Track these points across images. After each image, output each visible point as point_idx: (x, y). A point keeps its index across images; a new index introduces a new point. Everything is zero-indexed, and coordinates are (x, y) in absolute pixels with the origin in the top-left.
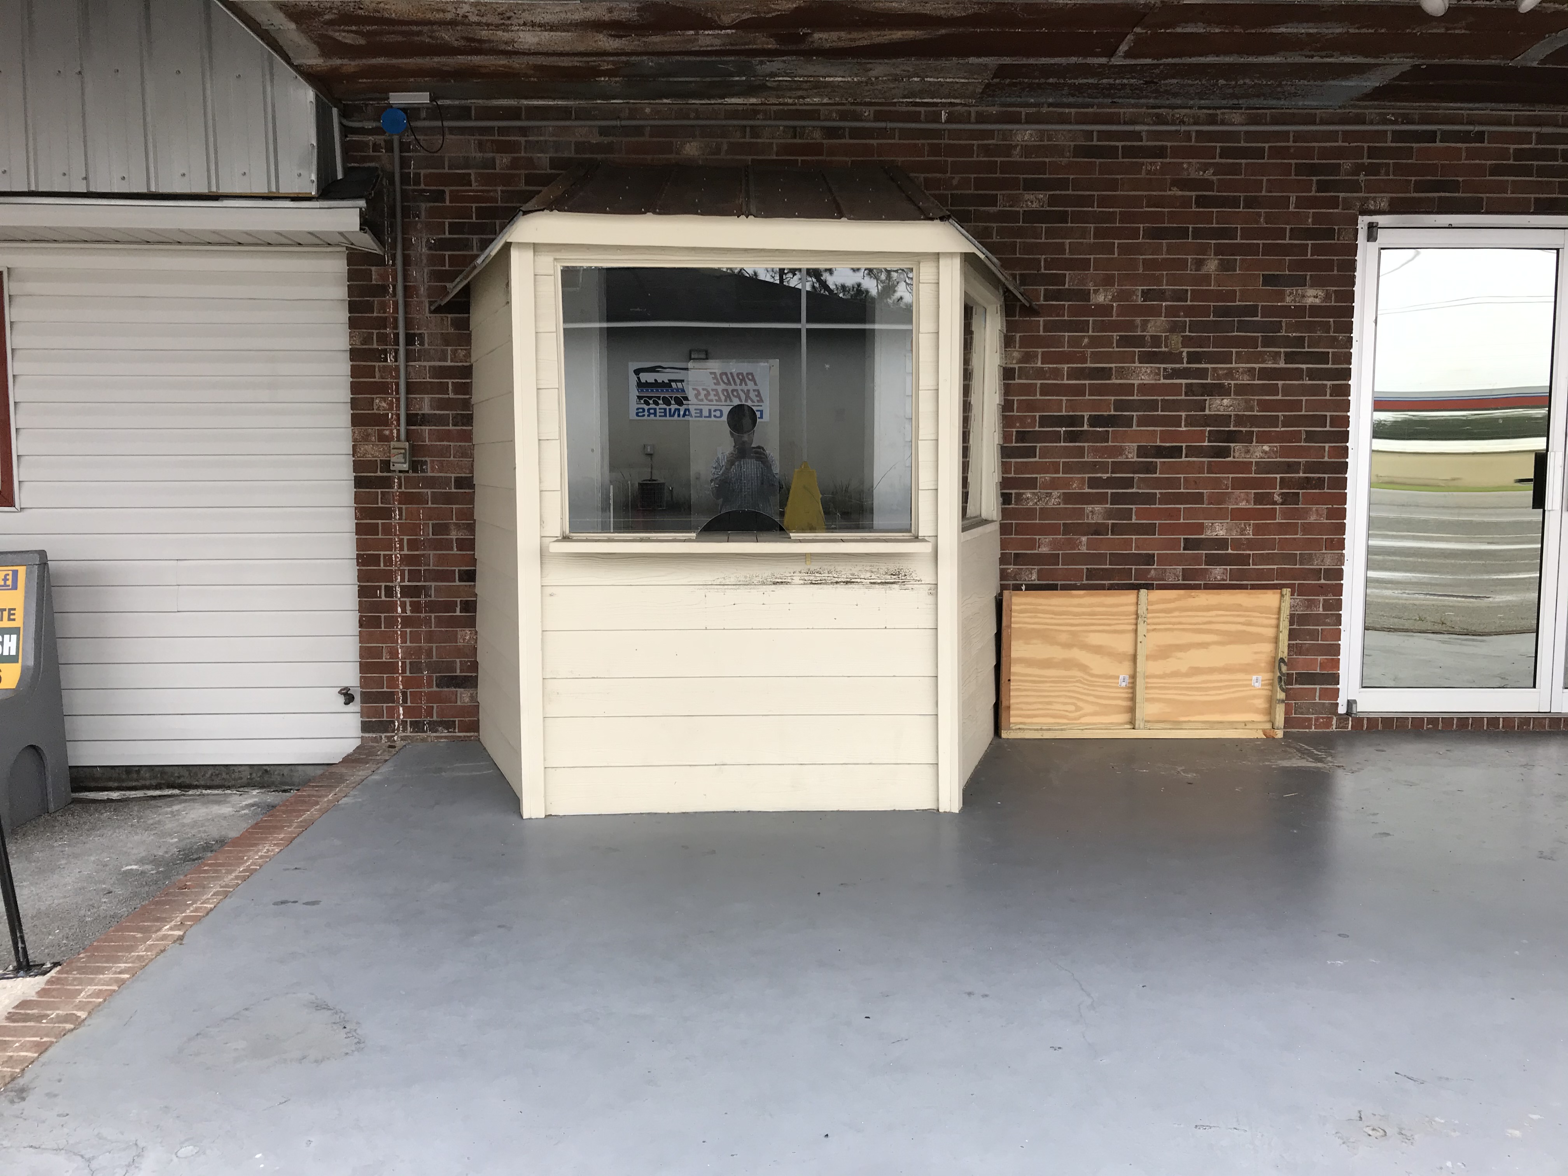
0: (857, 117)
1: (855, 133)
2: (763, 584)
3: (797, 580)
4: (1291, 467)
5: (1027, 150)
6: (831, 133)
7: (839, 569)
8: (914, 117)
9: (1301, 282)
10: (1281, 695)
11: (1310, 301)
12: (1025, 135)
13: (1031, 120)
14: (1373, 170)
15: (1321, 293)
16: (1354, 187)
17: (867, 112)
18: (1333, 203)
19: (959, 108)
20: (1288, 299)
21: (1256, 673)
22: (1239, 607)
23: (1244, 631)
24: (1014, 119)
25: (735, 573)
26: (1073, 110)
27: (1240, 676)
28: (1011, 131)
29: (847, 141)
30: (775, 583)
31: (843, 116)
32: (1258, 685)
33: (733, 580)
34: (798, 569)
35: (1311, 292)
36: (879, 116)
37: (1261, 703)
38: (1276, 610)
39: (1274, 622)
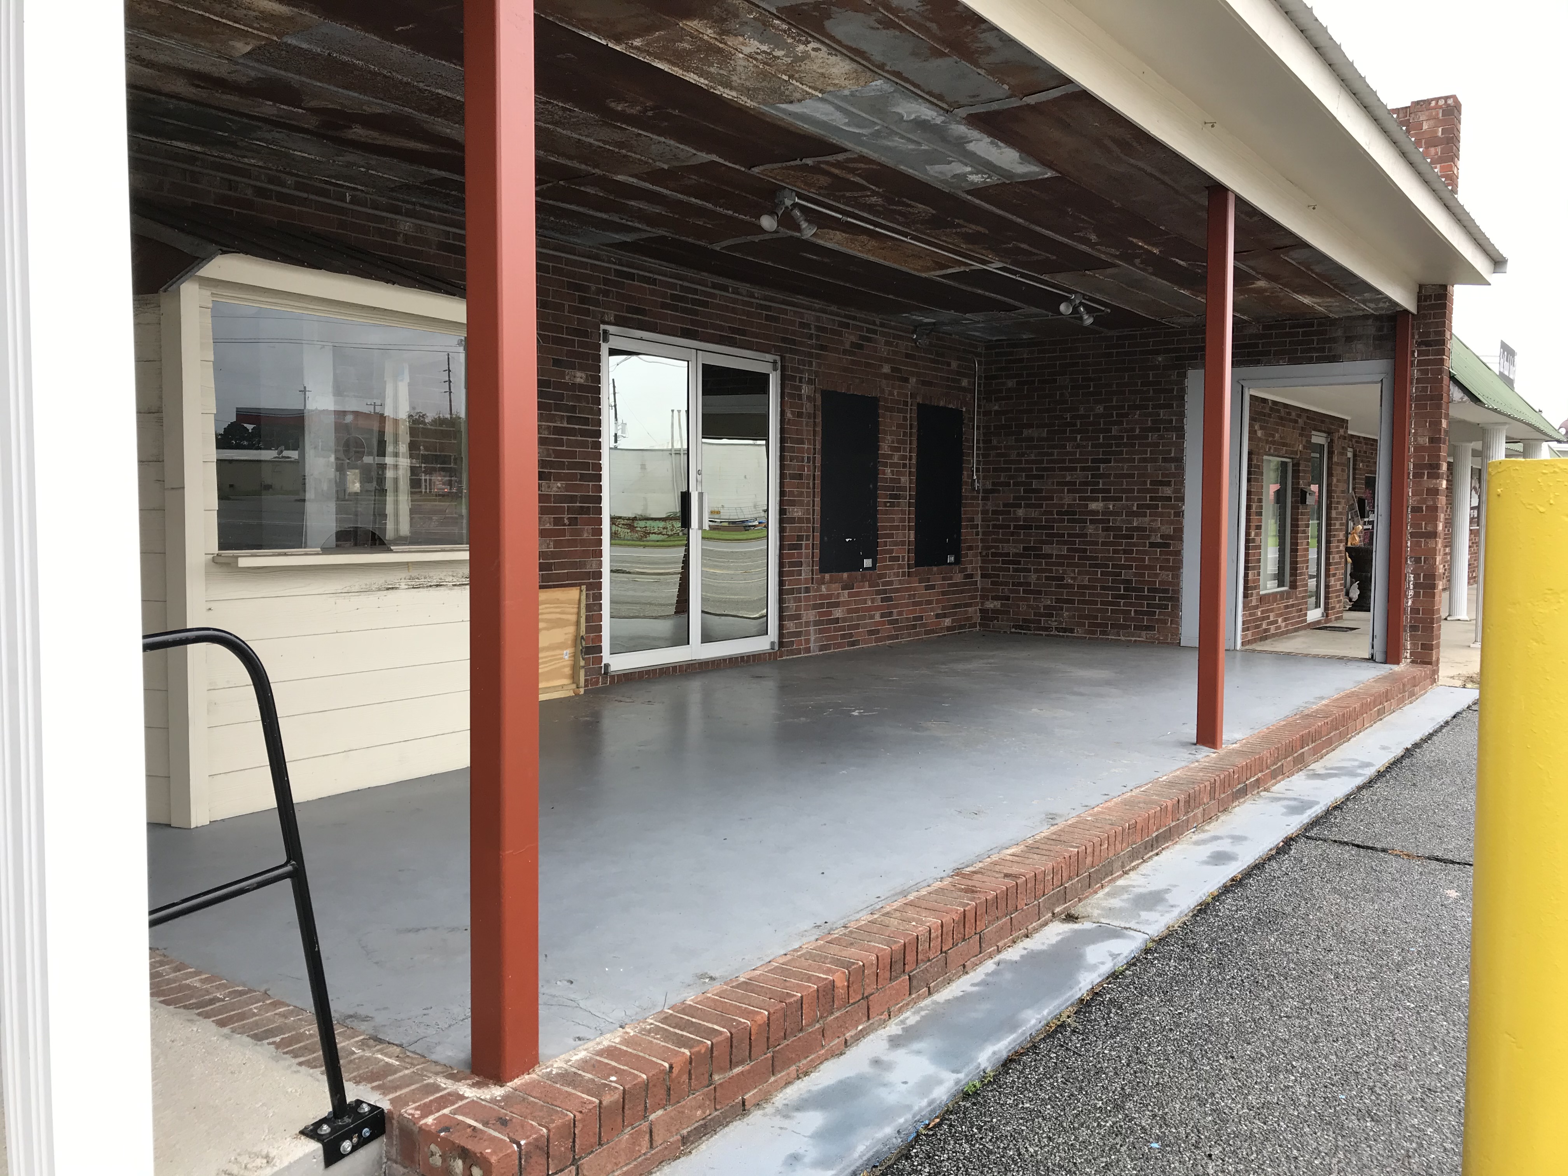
0: (282, 184)
1: (281, 197)
2: (379, 590)
3: (403, 586)
4: (572, 499)
5: (407, 238)
6: (261, 192)
7: (431, 574)
8: (324, 193)
9: (572, 366)
10: (582, 663)
11: (578, 380)
12: (406, 225)
13: (409, 214)
14: (606, 293)
15: (584, 376)
16: (597, 303)
17: (290, 180)
18: (587, 312)
19: (358, 193)
20: (567, 378)
21: (566, 648)
22: (558, 601)
23: (560, 619)
24: (397, 211)
25: (357, 582)
26: (437, 213)
27: (558, 652)
28: (396, 220)
29: (274, 202)
30: (388, 589)
31: (271, 180)
32: (567, 657)
33: (357, 588)
34: (403, 575)
35: (579, 374)
36: (299, 186)
37: (567, 671)
38: (577, 602)
39: (576, 610)
